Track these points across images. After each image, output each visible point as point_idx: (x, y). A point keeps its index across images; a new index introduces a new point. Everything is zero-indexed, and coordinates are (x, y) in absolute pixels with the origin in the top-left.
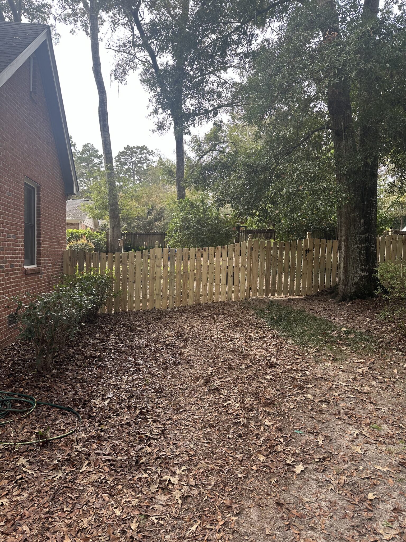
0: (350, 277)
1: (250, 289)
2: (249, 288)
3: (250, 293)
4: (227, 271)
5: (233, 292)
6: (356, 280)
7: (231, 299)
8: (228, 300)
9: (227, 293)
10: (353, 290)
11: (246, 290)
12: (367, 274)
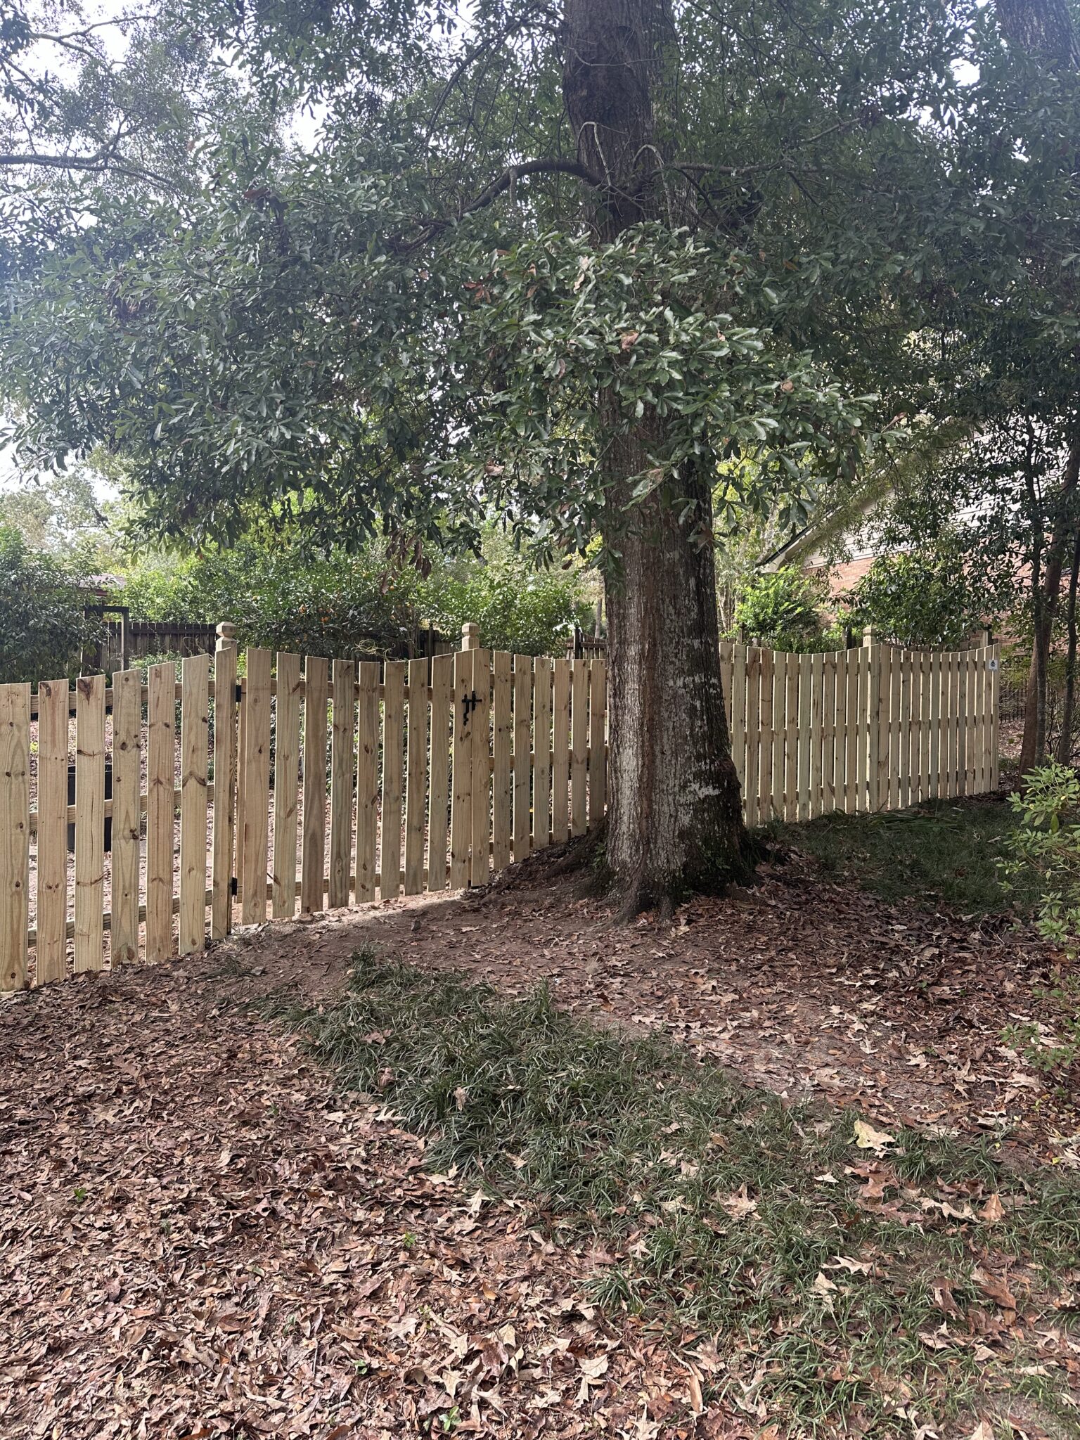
0: (666, 809)
1: (234, 886)
2: (224, 886)
3: (229, 906)
4: (108, 809)
5: (142, 917)
6: (686, 820)
7: (131, 955)
8: (117, 962)
9: (107, 926)
10: (678, 861)
11: (208, 899)
12: (717, 792)
